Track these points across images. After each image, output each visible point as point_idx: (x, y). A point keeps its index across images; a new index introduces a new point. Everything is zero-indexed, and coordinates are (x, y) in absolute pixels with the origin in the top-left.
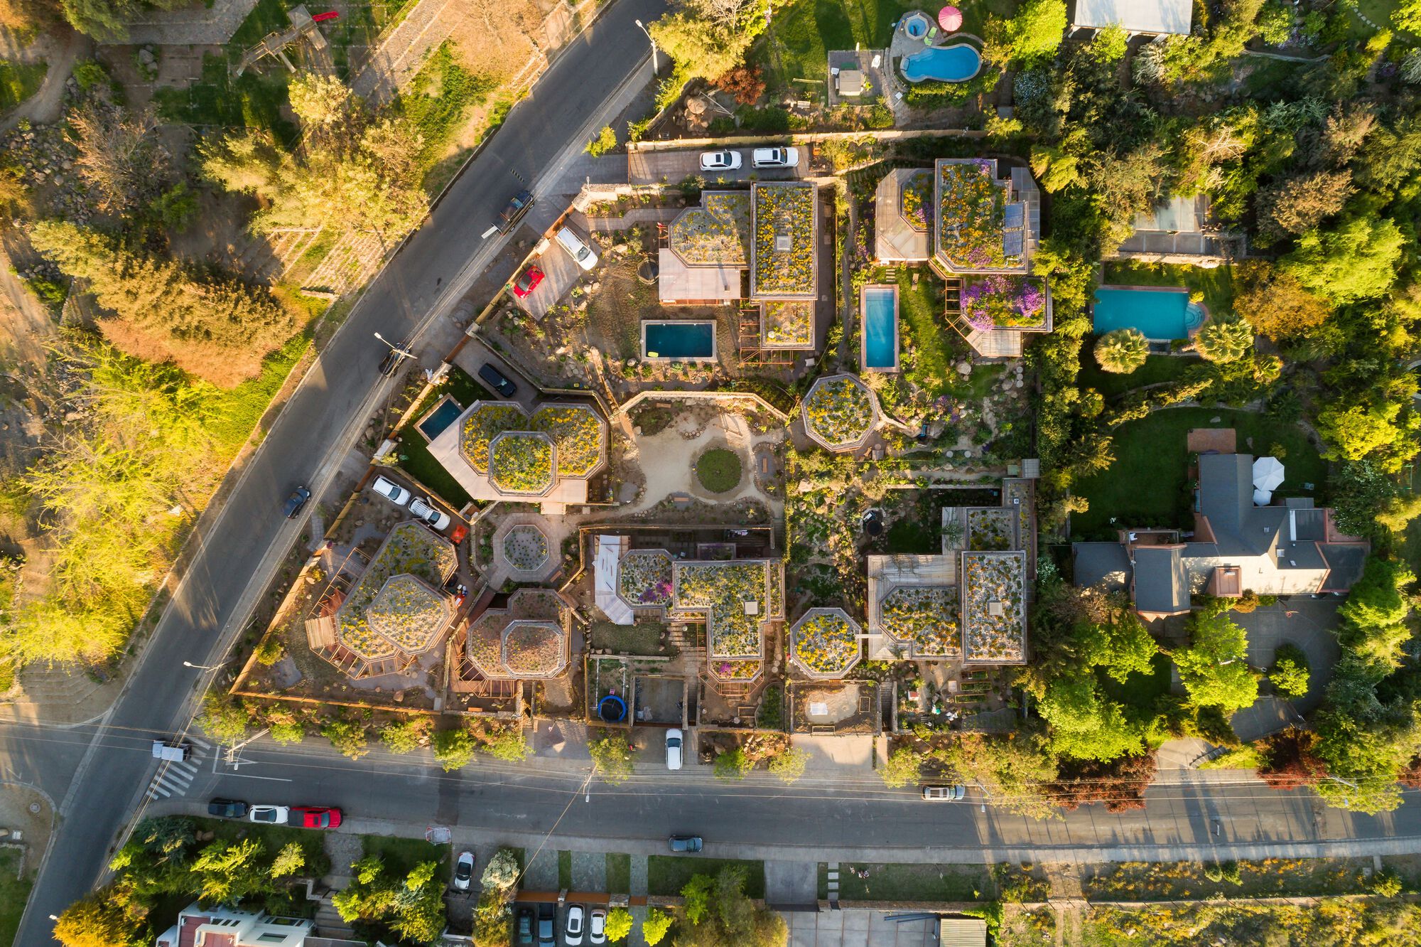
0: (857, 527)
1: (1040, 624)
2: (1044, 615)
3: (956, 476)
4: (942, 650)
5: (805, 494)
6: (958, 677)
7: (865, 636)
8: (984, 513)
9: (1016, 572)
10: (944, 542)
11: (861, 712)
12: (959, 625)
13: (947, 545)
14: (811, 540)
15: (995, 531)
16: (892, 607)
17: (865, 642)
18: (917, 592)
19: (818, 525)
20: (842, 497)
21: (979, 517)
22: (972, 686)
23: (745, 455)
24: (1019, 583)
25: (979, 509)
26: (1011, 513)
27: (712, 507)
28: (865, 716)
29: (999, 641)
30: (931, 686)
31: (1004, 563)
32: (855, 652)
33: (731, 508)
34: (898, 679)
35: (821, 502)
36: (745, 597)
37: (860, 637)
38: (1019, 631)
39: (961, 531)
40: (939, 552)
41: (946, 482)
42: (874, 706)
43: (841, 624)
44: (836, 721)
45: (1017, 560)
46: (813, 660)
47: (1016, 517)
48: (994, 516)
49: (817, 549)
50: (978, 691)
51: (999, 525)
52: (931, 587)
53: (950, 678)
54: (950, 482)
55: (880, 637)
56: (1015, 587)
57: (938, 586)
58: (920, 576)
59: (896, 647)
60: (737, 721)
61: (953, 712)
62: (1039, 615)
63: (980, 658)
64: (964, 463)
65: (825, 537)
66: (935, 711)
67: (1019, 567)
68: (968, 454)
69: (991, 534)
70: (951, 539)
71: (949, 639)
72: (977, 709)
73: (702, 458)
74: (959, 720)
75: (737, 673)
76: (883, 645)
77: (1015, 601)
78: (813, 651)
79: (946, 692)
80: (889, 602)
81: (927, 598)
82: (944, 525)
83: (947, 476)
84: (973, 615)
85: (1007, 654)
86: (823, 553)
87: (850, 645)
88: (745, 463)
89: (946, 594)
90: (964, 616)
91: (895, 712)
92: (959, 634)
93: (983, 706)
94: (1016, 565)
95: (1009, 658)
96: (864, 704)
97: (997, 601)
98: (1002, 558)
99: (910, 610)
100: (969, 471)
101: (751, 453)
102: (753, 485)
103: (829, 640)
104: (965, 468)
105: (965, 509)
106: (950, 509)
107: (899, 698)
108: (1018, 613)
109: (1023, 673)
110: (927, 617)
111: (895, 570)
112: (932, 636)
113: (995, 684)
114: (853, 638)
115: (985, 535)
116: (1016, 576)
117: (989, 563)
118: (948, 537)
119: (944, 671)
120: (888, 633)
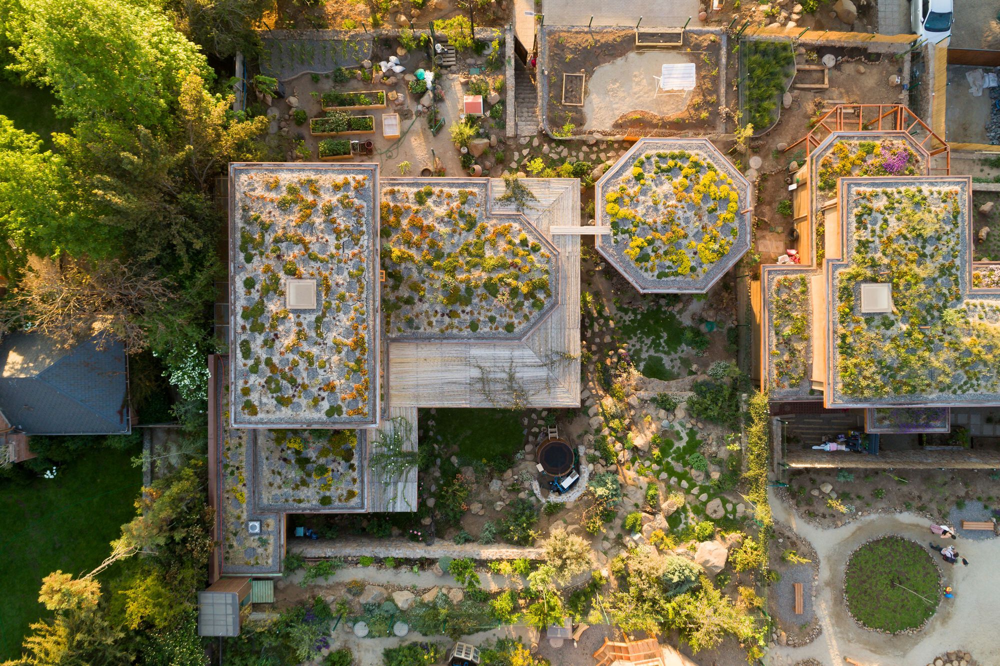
0: (593, 460)
1: (197, 259)
2: (190, 277)
3: (386, 576)
4: (421, 199)
5: (711, 537)
6: (379, 144)
7: (588, 230)
8: (326, 501)
9: (253, 379)
10: (414, 436)
11: (581, 73)
12: (386, 254)
13: (409, 430)
14: (692, 433)
15: (303, 462)
16: (531, 295)
17: (587, 216)
18: (474, 326)
19: (678, 467)
20: (632, 530)
21: (337, 491)
22: (350, 126)
23: (837, 618)
24: (247, 354)
25: (337, 508)
26: (266, 498)
27: (908, 507)
28: (573, 66)
29: (294, 218)
30: (435, 125)
31: (282, 402)
32: (612, 194)
33: (867, 506)
34: (502, 142)
35: (674, 519)
36: (888, 324)
37: (599, 229)
38: (247, 241)
39: (377, 460)
40: (424, 414)
41: (408, 562)
42: (554, 86)
43: (643, 258)
44: (632, 55)
45: (250, 408)
46: (705, 178)
47: (255, 492)
48: (304, 493)
49: (680, 413)
50: (340, 114)
51: (294, 474)
52: (444, 337)
53: (396, 142)
54: (399, 563)
55: (555, 229)
56: (257, 345)
57: (428, 339)
58: (467, 362)
59: (521, 206)
60: (829, 60)
61: (390, 73)
62: (201, 278)
63: (340, 179)
64: (368, 610)
65: (665, 440)
66: (428, 76)
67: (246, 392)
68: (361, 629)
69: (312, 454)
70: (398, 442)
71: (405, 223)
72: (339, 79)
73: (929, 611)
74: (376, 58)
75: (870, 151)
76: (550, 210)
77: (254, 313)
78: (706, 197)
79: (405, 115)
80: (537, 304)
81: (452, 314)
82: (414, 473)
83: (406, 576)
84: (356, 278)
85: (276, 187)
86: (665, 404)
87: (623, 212)
88: (838, 601)
89: (410, 322)
90: (375, 276)
91: (510, 71)
92: (385, 233)
93: (327, 86)
94: (254, 397)
95: (271, 177)
96: (575, 89)
97: (298, 312)
98: (286, 412)
99: (491, 289)
100: (357, 588)
101: (826, 622)
102: (822, 554)
103: (670, 221)
104: (366, 598)
105: (368, 508)
106: (400, 508)
107: (503, 103)
108: (249, 284)
109: (240, 147)
110: (453, 271)
111: (524, 374)
112: (443, 229)
113: (303, 131)
114: (614, 225)
115: (323, 452)
116: (254, 369)
117: (316, 402)
118: (406, 447)
119: (410, 157)
120: (540, 237)
